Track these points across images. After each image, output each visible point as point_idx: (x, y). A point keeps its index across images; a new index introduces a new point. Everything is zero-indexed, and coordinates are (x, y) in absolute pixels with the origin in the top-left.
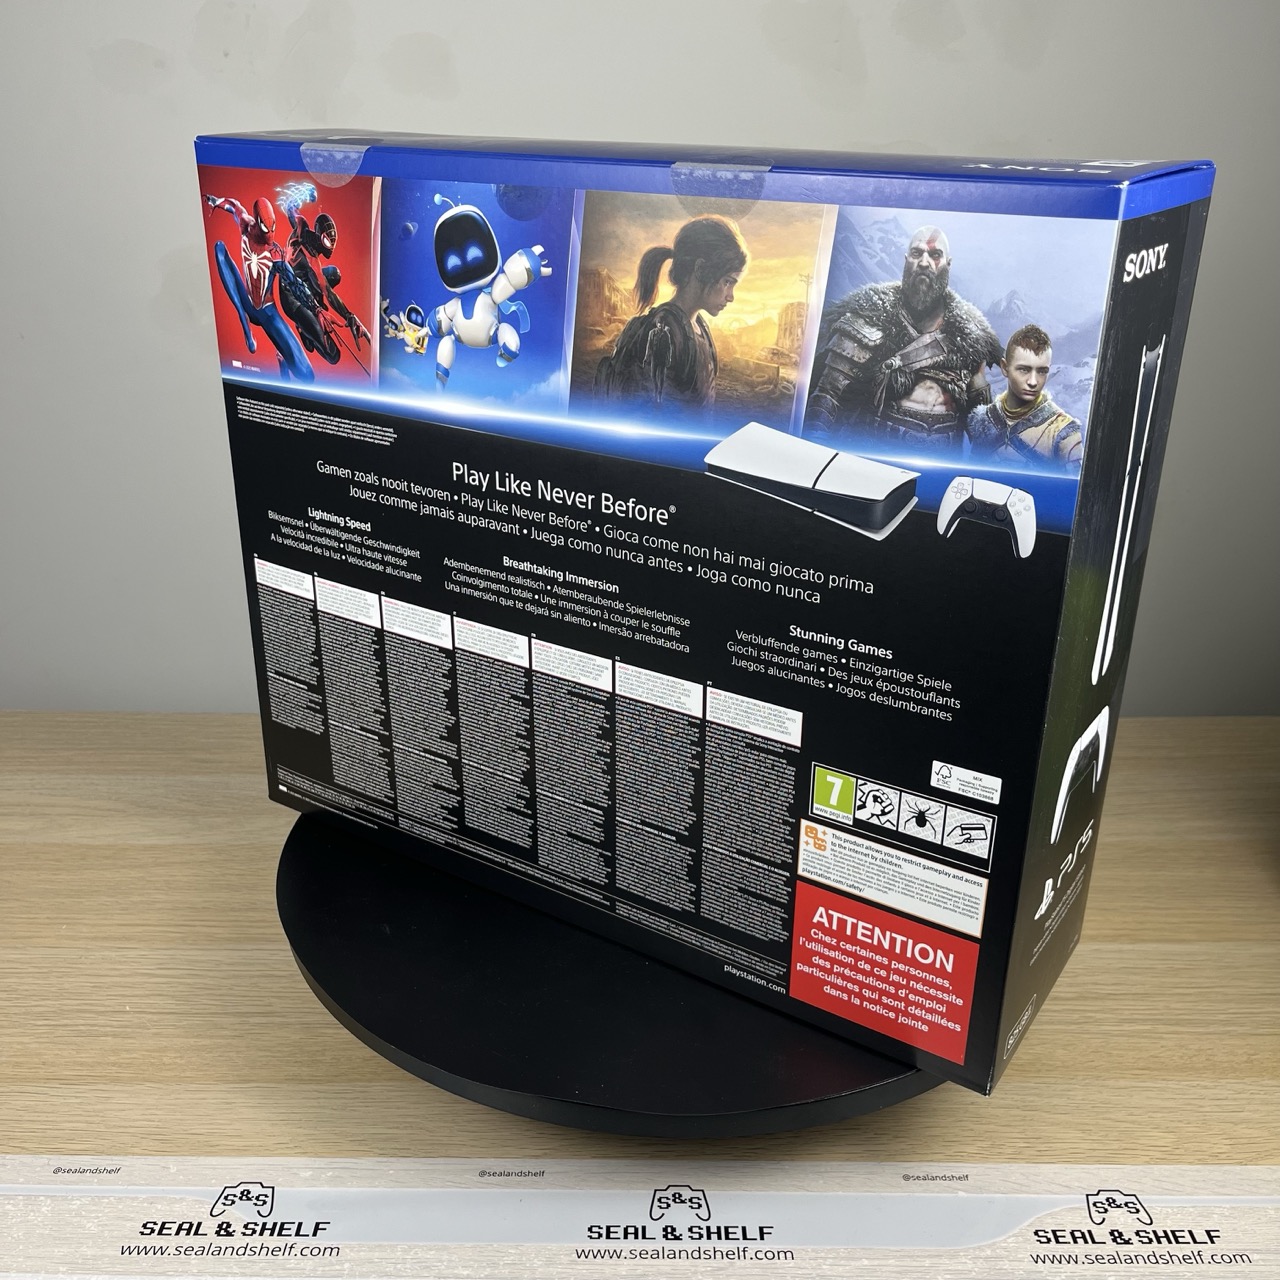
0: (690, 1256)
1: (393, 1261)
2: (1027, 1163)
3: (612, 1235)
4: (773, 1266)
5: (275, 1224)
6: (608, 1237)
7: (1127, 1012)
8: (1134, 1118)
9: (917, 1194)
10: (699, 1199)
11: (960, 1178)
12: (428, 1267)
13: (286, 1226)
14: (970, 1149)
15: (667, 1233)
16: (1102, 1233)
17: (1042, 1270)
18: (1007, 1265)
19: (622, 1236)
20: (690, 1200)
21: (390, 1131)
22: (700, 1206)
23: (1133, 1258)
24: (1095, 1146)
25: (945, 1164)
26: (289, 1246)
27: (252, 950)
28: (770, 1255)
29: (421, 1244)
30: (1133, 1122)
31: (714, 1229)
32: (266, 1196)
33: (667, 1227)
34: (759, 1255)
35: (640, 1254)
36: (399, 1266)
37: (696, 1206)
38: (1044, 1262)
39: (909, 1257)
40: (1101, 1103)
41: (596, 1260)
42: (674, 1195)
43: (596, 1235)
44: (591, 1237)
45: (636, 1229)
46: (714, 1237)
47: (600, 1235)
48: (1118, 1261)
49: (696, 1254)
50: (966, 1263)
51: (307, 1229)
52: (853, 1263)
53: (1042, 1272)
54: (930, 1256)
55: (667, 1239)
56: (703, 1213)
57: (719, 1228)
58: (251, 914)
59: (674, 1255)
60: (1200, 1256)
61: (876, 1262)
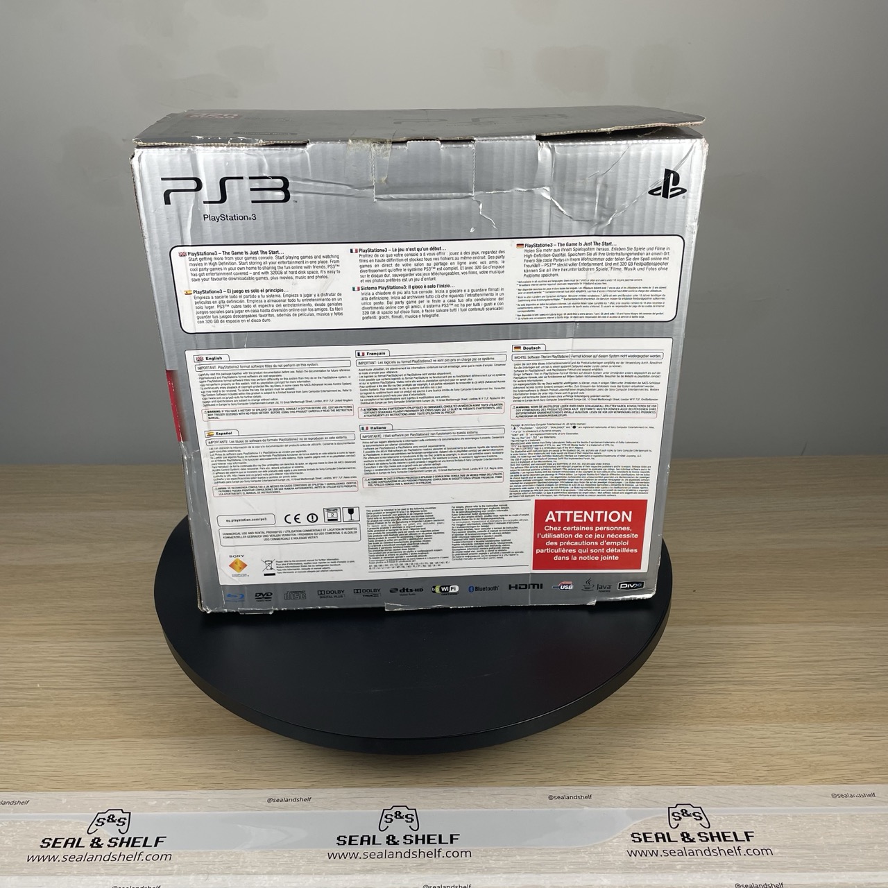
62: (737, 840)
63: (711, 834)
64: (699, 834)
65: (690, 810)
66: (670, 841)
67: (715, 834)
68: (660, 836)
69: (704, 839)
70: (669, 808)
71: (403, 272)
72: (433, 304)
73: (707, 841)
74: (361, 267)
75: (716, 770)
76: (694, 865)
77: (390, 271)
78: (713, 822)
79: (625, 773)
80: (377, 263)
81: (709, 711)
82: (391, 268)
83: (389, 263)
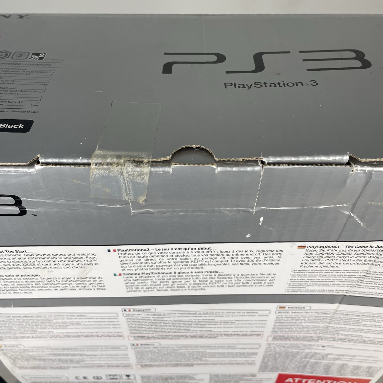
71: (167, 264)
72: (200, 283)
74: (121, 261)
77: (153, 263)
80: (139, 259)
82: (154, 261)
83: (152, 258)
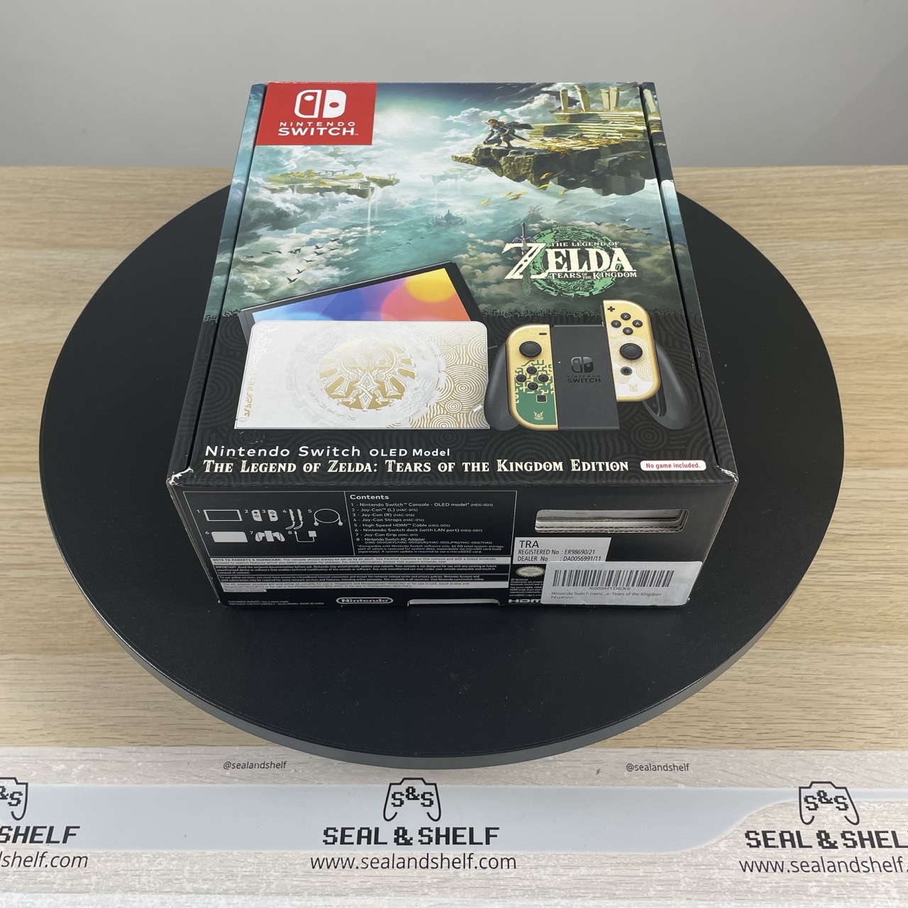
0: (418, 864)
1: (138, 873)
2: (747, 748)
3: (347, 840)
4: (496, 876)
5: (28, 828)
6: (342, 842)
7: (862, 558)
8: (854, 692)
9: (639, 787)
10: (432, 795)
11: (680, 768)
12: (170, 880)
13: (38, 831)
14: (693, 732)
15: (399, 836)
16: (809, 835)
17: (749, 880)
18: (716, 874)
19: (355, 842)
20: (423, 796)
21: (141, 713)
22: (432, 803)
23: (836, 864)
24: (814, 727)
25: (668, 751)
26: (40, 855)
27: (14, 483)
28: (493, 863)
29: (165, 852)
30: (853, 697)
31: (443, 832)
32: (20, 794)
33: (399, 828)
34: (485, 863)
35: (372, 863)
36: (143, 879)
37: (427, 803)
38: (751, 871)
39: (626, 865)
40: (825, 673)
41: (329, 870)
42: (407, 790)
43: (330, 840)
44: (325, 842)
45: (370, 832)
46: (443, 840)
47: (335, 840)
48: (822, 869)
49: (424, 863)
50: (678, 871)
51: (58, 835)
52: (571, 873)
53: (749, 882)
54: (644, 864)
55: (398, 844)
56: (434, 811)
57: (448, 830)
58: (14, 436)
59: (403, 864)
60: (900, 862)
61: (593, 872)
62: (897, 846)
63: (860, 833)
64: (843, 836)
65: (831, 792)
66: (801, 846)
67: (866, 836)
68: (787, 836)
69: (850, 843)
70: (800, 788)
73: (854, 847)
75: (869, 723)
76: (835, 887)
78: (864, 813)
79: (736, 726)
81: (860, 620)
